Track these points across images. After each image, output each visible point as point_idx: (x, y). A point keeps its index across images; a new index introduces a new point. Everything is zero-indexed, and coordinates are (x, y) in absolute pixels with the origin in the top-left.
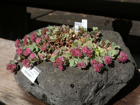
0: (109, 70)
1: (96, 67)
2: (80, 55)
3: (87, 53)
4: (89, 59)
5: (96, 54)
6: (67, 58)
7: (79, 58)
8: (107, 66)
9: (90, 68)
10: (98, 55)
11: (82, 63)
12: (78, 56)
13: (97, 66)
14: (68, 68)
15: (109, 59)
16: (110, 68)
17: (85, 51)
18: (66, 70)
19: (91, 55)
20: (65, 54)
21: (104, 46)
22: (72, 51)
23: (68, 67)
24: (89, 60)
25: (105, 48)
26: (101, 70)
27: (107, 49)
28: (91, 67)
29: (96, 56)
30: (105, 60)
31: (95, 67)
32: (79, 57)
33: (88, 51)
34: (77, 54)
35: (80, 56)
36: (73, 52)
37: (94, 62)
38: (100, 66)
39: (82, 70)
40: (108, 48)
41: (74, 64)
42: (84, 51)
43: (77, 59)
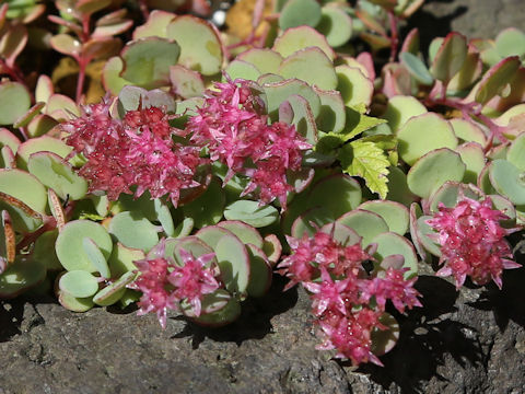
0: (496, 352)
1: (332, 309)
2: (173, 178)
3: (245, 160)
4: (279, 229)
5: (354, 170)
6: (38, 207)
7: (163, 213)
8: (477, 305)
9: (279, 323)
10: (384, 191)
11: (183, 261)
12: (159, 184)
13: (351, 294)
14: (39, 322)
15: (492, 227)
16: (502, 325)
17: (226, 142)
18: (17, 340)
19: (300, 185)
20: (19, 163)
21: (465, 90)
22: (85, 137)
23: (43, 309)
24: (272, 239)
25: (478, 117)
26: (390, 345)
27: (491, 126)
28: (298, 310)
29: (354, 197)
30: (443, 238)
31: (323, 306)
32: (166, 200)
33: (259, 139)
34: (144, 167)
35: (175, 194)
36: (99, 148)
37: (320, 258)
38: (382, 301)
39: (187, 341)
40: (503, 121)
41: (105, 274)
42: (215, 133)
43: (145, 222)
